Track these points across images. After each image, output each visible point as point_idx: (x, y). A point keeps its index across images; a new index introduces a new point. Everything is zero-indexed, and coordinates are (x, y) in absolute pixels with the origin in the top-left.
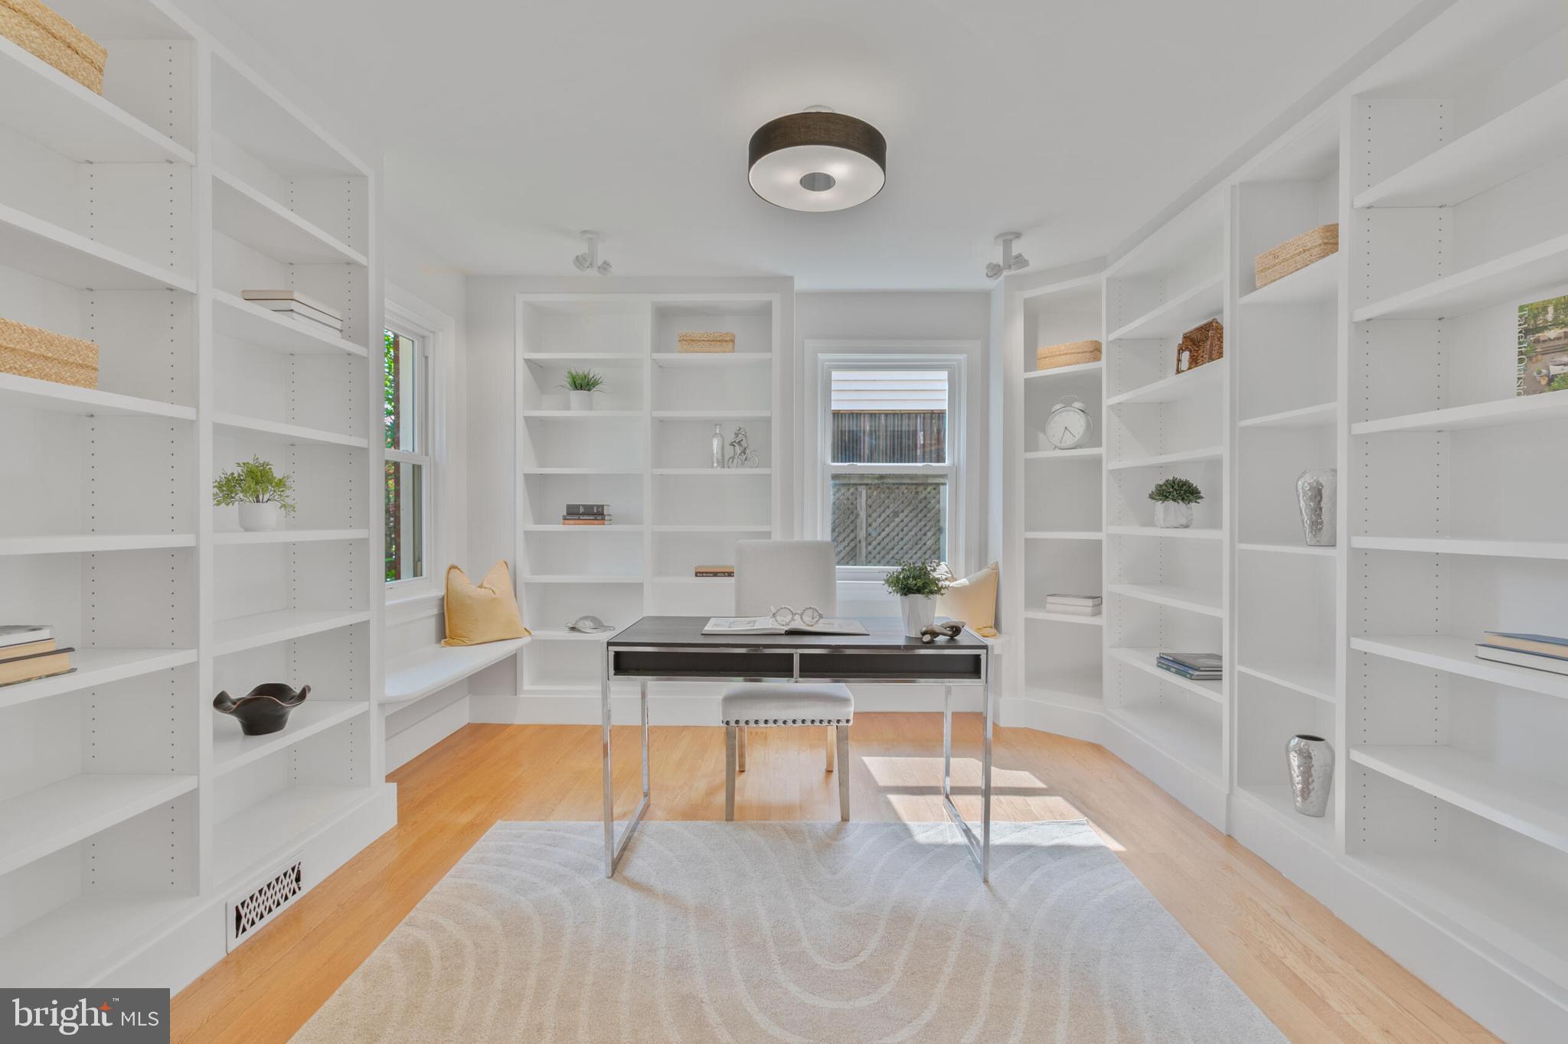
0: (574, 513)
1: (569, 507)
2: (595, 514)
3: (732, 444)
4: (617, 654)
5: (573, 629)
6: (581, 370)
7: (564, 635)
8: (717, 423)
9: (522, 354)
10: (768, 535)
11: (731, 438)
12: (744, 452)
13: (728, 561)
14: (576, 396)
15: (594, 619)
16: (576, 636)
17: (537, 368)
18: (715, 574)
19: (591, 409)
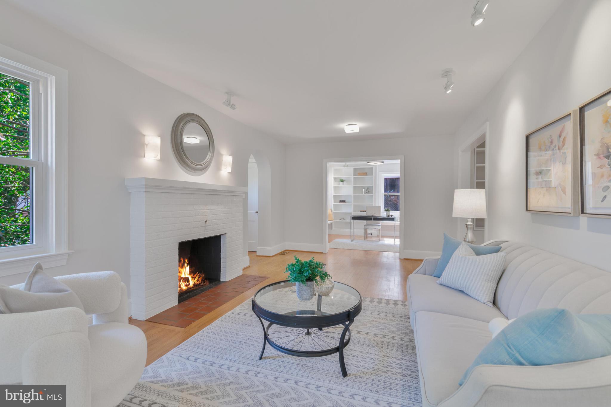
0: (341, 201)
1: (340, 200)
2: (344, 201)
3: (366, 190)
4: (352, 217)
5: (340, 220)
6: (341, 179)
7: (339, 221)
8: (364, 187)
9: (333, 177)
10: (372, 205)
11: (366, 189)
12: (368, 191)
13: (365, 210)
14: (341, 183)
15: (344, 219)
16: (340, 221)
17: (335, 179)
18: (363, 211)
19: (343, 185)
